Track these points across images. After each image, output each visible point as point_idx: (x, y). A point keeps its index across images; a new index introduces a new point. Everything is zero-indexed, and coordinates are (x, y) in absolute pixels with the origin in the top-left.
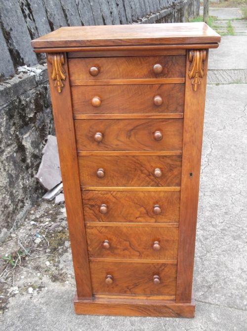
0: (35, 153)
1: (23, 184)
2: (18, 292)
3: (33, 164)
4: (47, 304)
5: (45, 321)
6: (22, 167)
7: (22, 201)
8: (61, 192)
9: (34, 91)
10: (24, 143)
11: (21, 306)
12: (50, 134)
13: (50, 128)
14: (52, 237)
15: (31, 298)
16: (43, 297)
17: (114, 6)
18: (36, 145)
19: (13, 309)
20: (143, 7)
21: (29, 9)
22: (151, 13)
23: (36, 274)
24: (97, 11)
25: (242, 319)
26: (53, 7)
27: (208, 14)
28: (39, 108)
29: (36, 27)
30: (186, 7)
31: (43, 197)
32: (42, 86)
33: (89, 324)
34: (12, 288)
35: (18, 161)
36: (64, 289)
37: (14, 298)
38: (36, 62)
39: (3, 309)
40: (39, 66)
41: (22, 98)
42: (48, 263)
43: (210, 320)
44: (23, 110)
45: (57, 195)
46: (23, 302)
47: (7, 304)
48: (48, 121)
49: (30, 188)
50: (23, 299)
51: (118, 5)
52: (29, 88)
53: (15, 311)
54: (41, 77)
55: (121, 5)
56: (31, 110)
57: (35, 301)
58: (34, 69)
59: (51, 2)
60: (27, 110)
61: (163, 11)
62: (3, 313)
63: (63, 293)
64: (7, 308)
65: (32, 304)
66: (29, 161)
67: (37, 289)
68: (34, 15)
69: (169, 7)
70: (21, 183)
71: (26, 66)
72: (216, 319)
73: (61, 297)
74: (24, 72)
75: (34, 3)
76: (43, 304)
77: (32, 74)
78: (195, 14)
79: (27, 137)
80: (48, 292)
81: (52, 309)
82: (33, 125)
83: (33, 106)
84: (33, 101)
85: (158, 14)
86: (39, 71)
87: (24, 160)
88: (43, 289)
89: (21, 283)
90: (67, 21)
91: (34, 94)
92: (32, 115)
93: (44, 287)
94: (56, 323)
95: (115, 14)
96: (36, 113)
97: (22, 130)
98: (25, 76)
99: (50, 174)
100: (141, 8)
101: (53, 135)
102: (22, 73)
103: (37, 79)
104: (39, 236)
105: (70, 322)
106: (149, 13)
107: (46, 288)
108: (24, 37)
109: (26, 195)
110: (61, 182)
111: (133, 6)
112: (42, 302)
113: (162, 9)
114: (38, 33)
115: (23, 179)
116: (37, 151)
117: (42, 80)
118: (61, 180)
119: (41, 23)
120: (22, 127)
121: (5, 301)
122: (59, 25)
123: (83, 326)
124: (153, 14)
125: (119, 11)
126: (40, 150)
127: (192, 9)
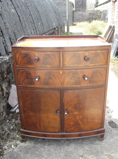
0: (7, 92)
1: (3, 105)
2: (7, 148)
3: (6, 97)
4: (20, 151)
5: (21, 157)
6: (2, 98)
7: (3, 113)
8: (18, 108)
9: (6, 66)
10: (3, 88)
11: (10, 153)
12: (12, 84)
13: (12, 81)
14: (17, 126)
15: (13, 150)
16: (18, 149)
17: (32, 30)
18: (7, 88)
19: (6, 154)
20: (43, 30)
21: (2, 33)
22: (46, 32)
23: (14, 141)
24: (26, 33)
25: (96, 148)
26: (11, 32)
27: (69, 32)
28: (8, 73)
29: (5, 40)
30: (60, 29)
31: (10, 111)
32: (9, 64)
33: (39, 156)
34: (4, 147)
35: (1, 95)
36: (26, 145)
37: (6, 151)
38: (6, 54)
39: (2, 155)
40: (7, 56)
41: (2, 69)
42: (18, 136)
43: (85, 149)
44: (3, 74)
45: (16, 109)
46: (10, 151)
47: (3, 153)
48: (11, 78)
49: (5, 107)
50: (10, 150)
51: (34, 30)
52: (5, 65)
53: (8, 155)
54: (9, 61)
55: (35, 30)
56: (6, 74)
57: (15, 151)
58: (5, 57)
59: (10, 30)
60: (4, 74)
61: (51, 31)
62: (3, 157)
63: (26, 146)
64: (4, 155)
65: (14, 152)
66: (5, 95)
67: (15, 146)
68: (4, 36)
69: (53, 29)
70: (2, 105)
71: (2, 56)
72: (87, 149)
73: (26, 148)
74: (2, 59)
75: (4, 31)
76: (19, 151)
77: (5, 59)
78: (63, 31)
79: (4, 85)
80: (20, 146)
81: (23, 153)
82: (6, 80)
83: (6, 72)
84: (6, 70)
85: (49, 32)
86: (8, 58)
87: (3, 95)
88: (17, 146)
89: (8, 145)
90: (16, 37)
91: (6, 68)
92: (5, 76)
93: (18, 145)
94: (26, 157)
95: (33, 33)
96: (7, 75)
97: (2, 82)
98: (3, 60)
99: (13, 101)
100: (42, 30)
101: (13, 84)
102: (1, 59)
103: (7, 61)
104: (12, 126)
105: (31, 156)
106: (45, 32)
107: (19, 145)
108: (1, 45)
109: (4, 110)
110: (18, 104)
111: (39, 30)
112: (18, 150)
113: (50, 30)
114: (6, 43)
115: (3, 103)
116: (8, 91)
117: (9, 62)
118: (18, 103)
119: (7, 39)
120: (2, 81)
121: (3, 152)
122: (13, 39)
123: (37, 157)
124: (47, 32)
125: (34, 32)
126: (9, 91)
127: (62, 29)
